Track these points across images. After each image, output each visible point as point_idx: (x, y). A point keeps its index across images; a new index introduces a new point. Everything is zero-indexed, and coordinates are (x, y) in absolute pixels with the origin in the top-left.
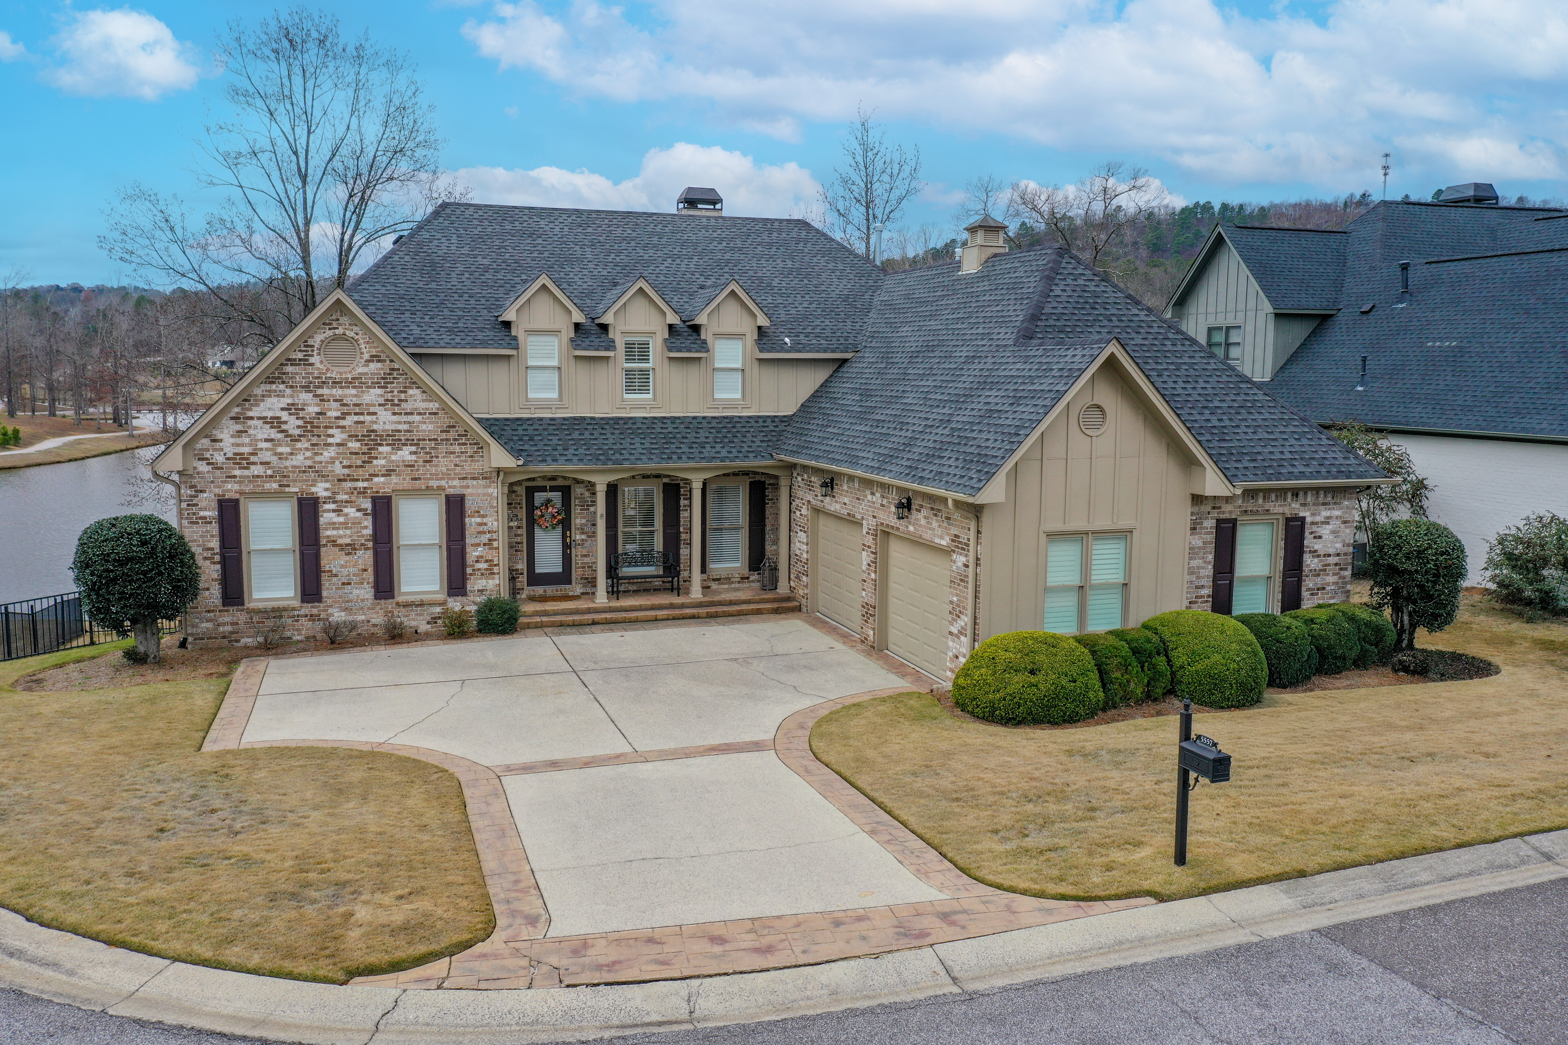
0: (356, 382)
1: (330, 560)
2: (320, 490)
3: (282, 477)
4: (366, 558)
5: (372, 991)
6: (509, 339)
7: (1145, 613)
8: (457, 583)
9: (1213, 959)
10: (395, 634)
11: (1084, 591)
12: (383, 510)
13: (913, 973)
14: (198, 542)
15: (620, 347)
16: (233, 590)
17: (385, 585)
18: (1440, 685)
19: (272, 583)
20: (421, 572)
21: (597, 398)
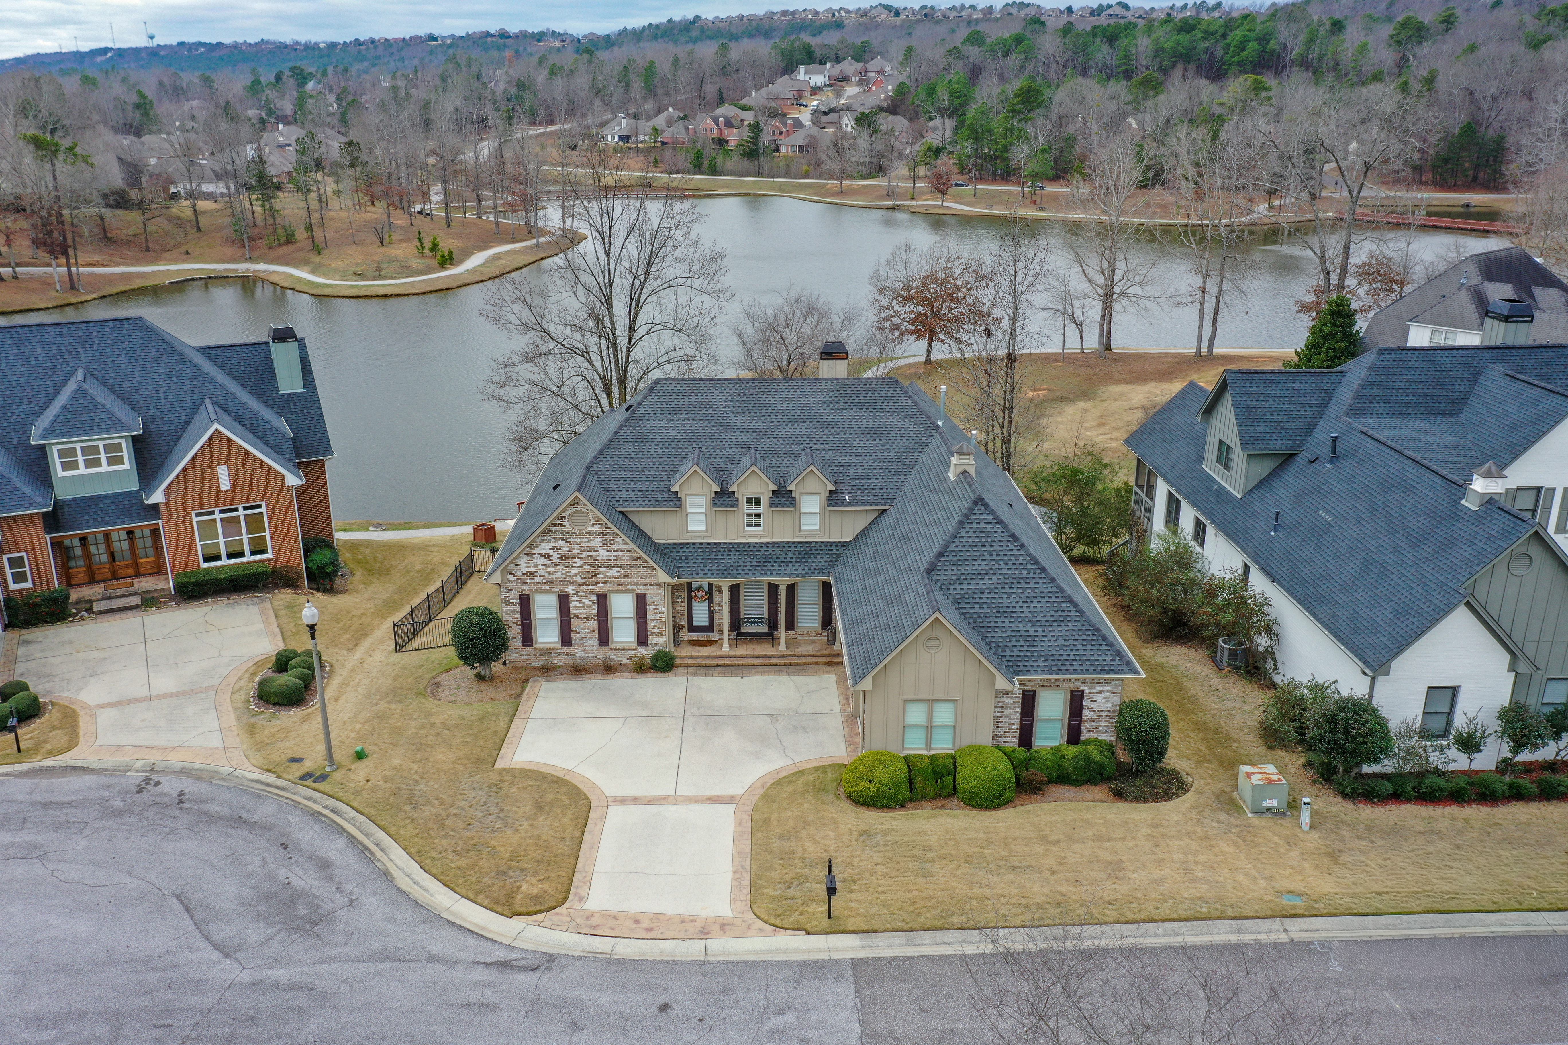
0: (588, 535)
1: (576, 626)
2: (570, 590)
3: (551, 584)
4: (594, 625)
5: (517, 923)
6: (676, 500)
7: (966, 741)
8: (642, 638)
9: (801, 964)
10: (609, 669)
11: (929, 728)
12: (602, 601)
13: (693, 949)
14: (510, 615)
15: (743, 501)
16: (528, 639)
17: (604, 639)
18: (1122, 805)
19: (547, 634)
20: (624, 631)
21: (736, 531)
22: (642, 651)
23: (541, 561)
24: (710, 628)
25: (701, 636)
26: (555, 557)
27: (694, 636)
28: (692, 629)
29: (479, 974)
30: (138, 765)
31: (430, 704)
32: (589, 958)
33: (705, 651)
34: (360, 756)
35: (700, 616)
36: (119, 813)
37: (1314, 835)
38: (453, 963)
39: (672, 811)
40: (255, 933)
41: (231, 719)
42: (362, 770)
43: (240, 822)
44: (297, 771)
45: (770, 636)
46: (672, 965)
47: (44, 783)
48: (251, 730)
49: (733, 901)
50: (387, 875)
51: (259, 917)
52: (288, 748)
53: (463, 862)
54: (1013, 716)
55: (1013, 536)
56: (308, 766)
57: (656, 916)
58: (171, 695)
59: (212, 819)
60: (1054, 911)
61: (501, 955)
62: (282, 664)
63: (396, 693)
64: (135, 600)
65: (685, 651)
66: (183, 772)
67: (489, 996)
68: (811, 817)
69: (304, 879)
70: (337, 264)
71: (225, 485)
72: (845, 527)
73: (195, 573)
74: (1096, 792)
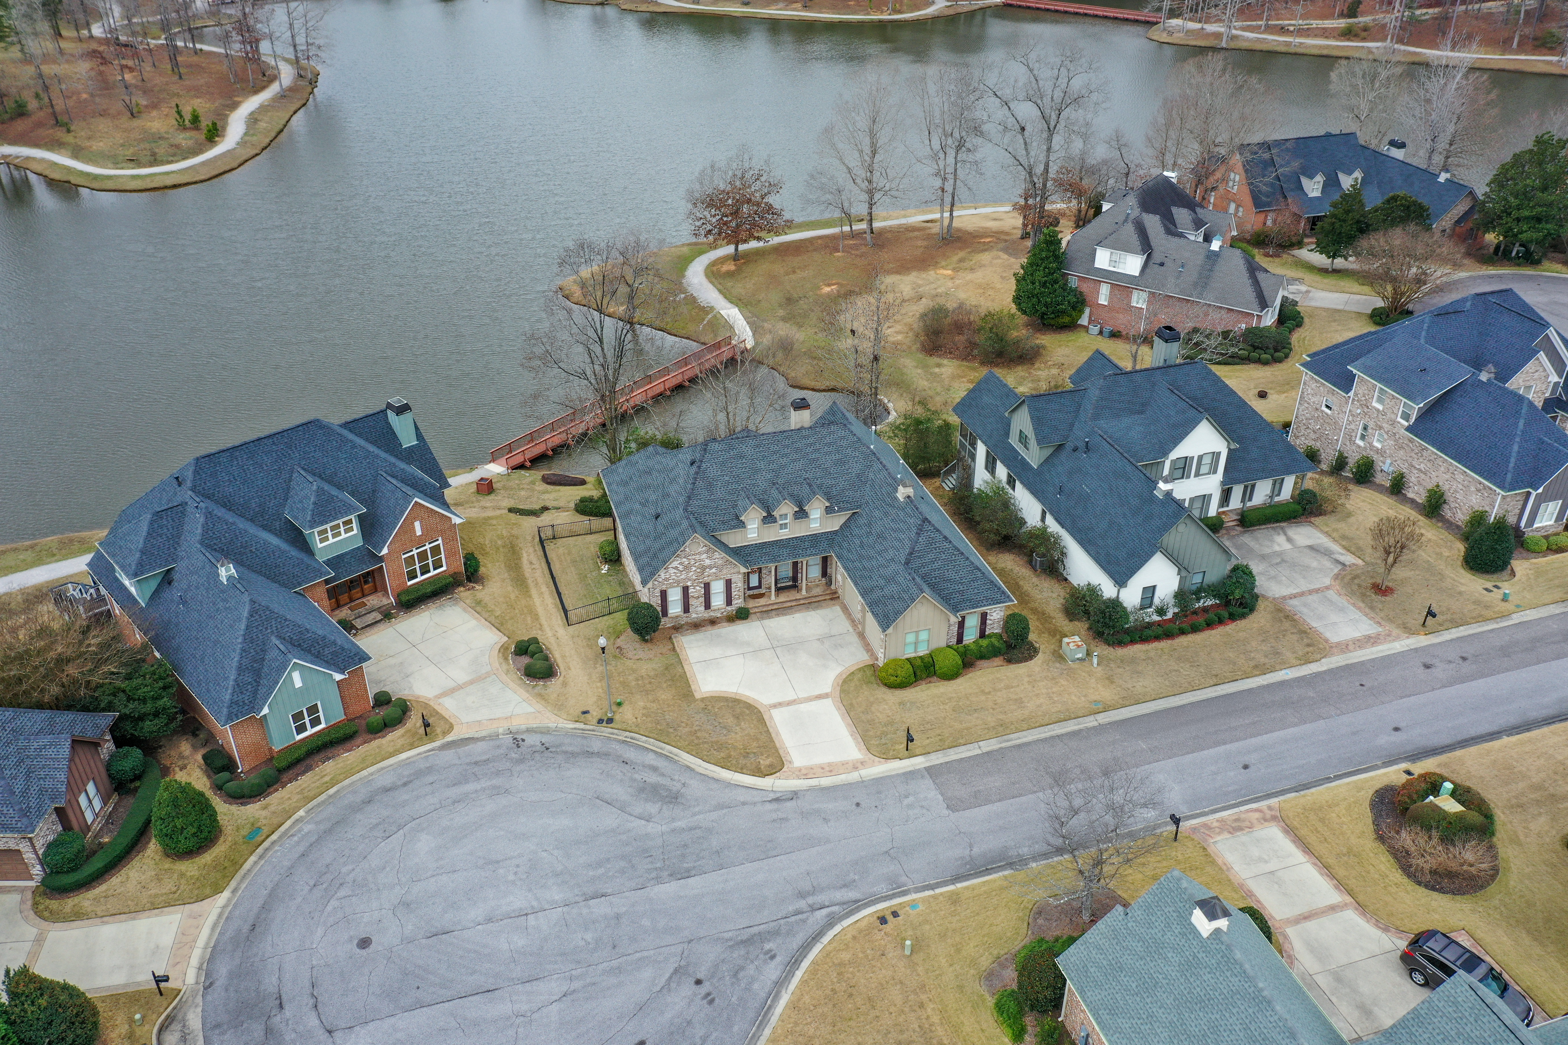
0: (700, 553)
1: (692, 602)
2: (689, 584)
3: (678, 582)
4: (702, 599)
5: (769, 779)
6: (742, 525)
8: (729, 602)
9: (905, 774)
10: (713, 622)
11: (916, 644)
12: (707, 586)
13: (854, 777)
14: (656, 602)
15: (779, 518)
16: (665, 613)
17: (708, 606)
18: (1012, 667)
19: (675, 609)
20: (718, 600)
21: (774, 534)
22: (729, 608)
23: (672, 571)
24: (760, 587)
25: (756, 592)
26: (681, 568)
27: (751, 592)
28: (750, 589)
29: (769, 807)
30: (501, 731)
32: (811, 789)
33: (765, 602)
34: (618, 704)
35: (754, 581)
36: (520, 761)
37: (1100, 668)
38: (755, 804)
39: (803, 707)
40: (652, 808)
41: (521, 691)
42: (626, 711)
43: (590, 754)
44: (592, 719)
45: (795, 587)
47: (461, 751)
49: (860, 750)
50: (688, 767)
51: (646, 800)
52: (572, 705)
53: (722, 755)
54: (955, 631)
55: (945, 537)
56: (596, 714)
57: (829, 764)
58: (472, 682)
59: (574, 755)
60: (1001, 729)
61: (772, 796)
62: (522, 650)
63: (599, 659)
64: (377, 616)
65: (753, 604)
66: (530, 731)
67: (781, 815)
68: (872, 699)
69: (652, 778)
70: (98, 145)
71: (419, 532)
72: (835, 523)
73: (408, 590)
74: (998, 661)
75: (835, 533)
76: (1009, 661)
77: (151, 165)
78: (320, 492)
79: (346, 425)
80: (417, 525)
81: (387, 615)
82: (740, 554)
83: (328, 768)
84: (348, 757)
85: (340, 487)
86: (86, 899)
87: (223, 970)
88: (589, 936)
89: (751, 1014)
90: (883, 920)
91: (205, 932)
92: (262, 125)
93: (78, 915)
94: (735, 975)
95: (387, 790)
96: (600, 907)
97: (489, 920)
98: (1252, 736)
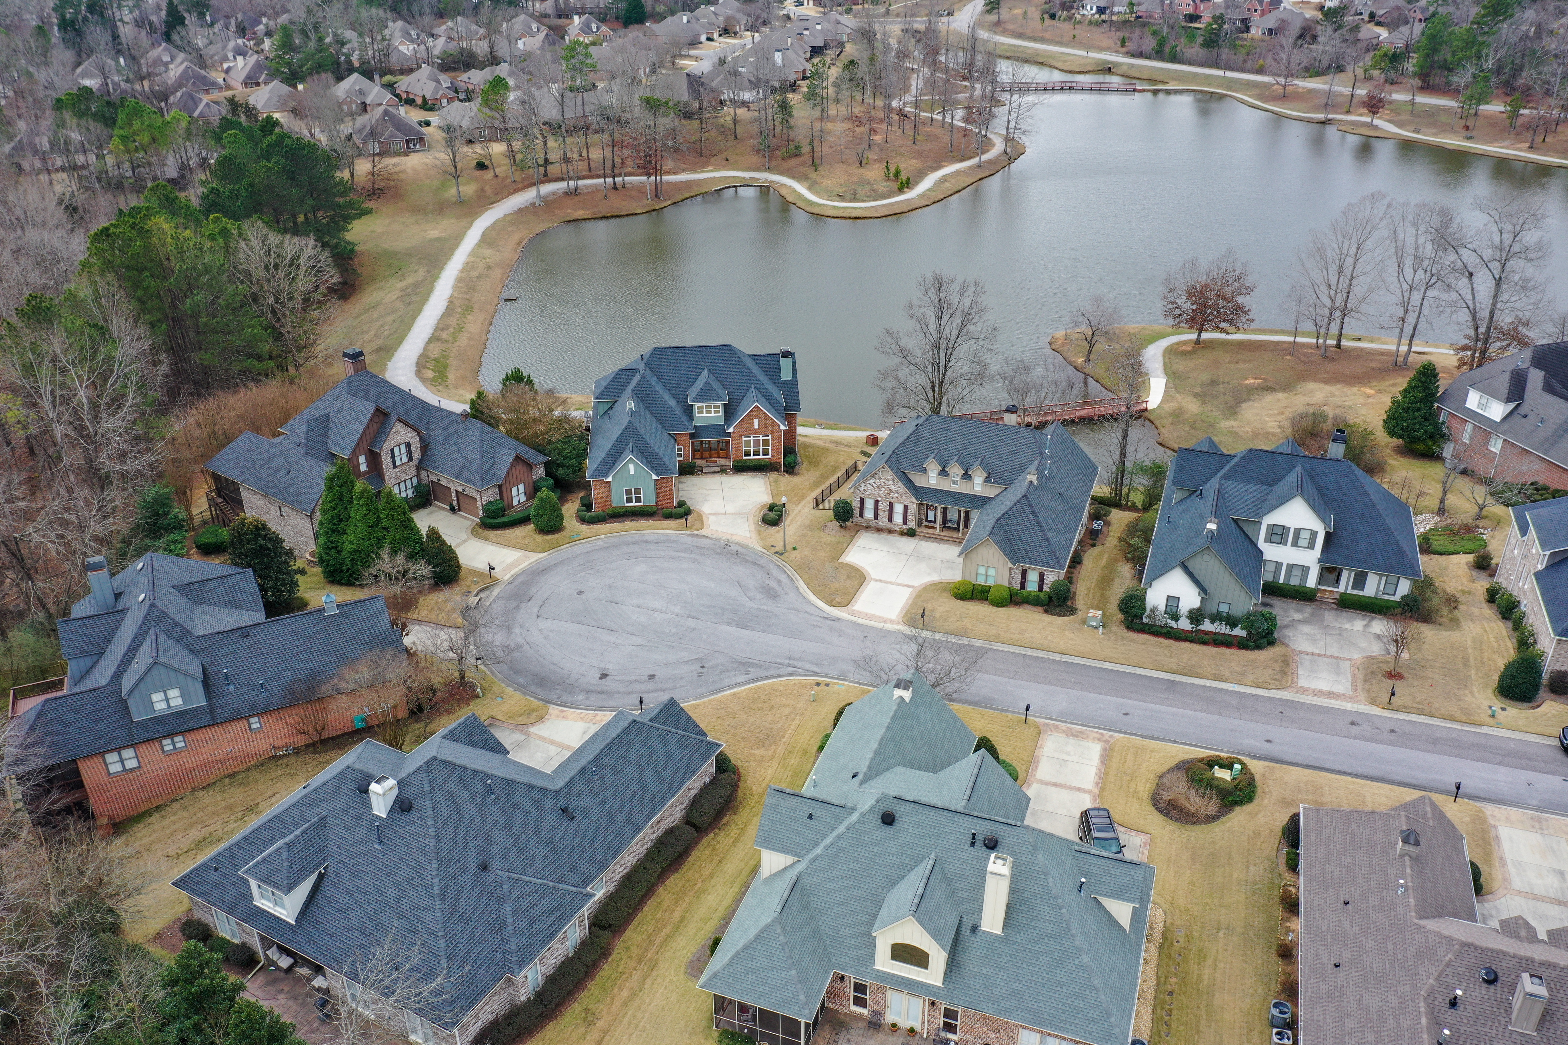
0: (888, 480)
1: (880, 513)
2: (879, 499)
3: (872, 495)
4: (887, 514)
5: (832, 608)
6: (925, 471)
7: (999, 583)
8: (905, 521)
10: (890, 531)
11: (987, 576)
12: (891, 505)
13: (880, 625)
14: (856, 504)
15: (951, 475)
16: (862, 514)
17: (890, 519)
19: (869, 514)
20: (898, 518)
21: (945, 485)
22: (905, 527)
23: (869, 486)
24: (933, 522)
25: (929, 525)
26: (875, 486)
27: (926, 524)
28: (927, 521)
29: (818, 619)
30: (724, 538)
31: (821, 534)
32: (850, 621)
33: (930, 531)
34: (794, 549)
35: (931, 516)
36: (719, 554)
37: (1102, 636)
38: (813, 615)
39: (891, 586)
40: (759, 596)
41: (753, 527)
42: (795, 553)
43: (755, 564)
44: (773, 550)
45: (957, 530)
46: (872, 628)
47: (696, 539)
48: (759, 532)
49: (898, 615)
50: (797, 588)
51: (760, 592)
52: (771, 542)
53: (820, 589)
54: (1018, 577)
55: (1033, 511)
56: (777, 549)
57: (873, 615)
58: (733, 514)
59: (747, 561)
60: (993, 638)
61: (825, 615)
62: (771, 508)
63: (810, 527)
64: (718, 469)
65: (922, 529)
66: (737, 544)
67: (820, 625)
68: (936, 597)
69: (773, 584)
70: (827, 183)
71: (756, 427)
72: (991, 492)
73: (741, 461)
74: (1040, 609)
75: (990, 498)
76: (1046, 611)
77: (851, 201)
78: (707, 383)
79: (754, 357)
80: (756, 421)
81: (723, 471)
82: (916, 491)
83: (631, 524)
84: (644, 523)
85: (725, 387)
86: (492, 534)
87: (520, 580)
88: (673, 630)
89: (712, 688)
90: (818, 684)
91: (526, 564)
92: (947, 184)
93: (486, 539)
94: (722, 672)
95: (647, 542)
96: (691, 623)
97: (638, 607)
98: (1156, 703)
